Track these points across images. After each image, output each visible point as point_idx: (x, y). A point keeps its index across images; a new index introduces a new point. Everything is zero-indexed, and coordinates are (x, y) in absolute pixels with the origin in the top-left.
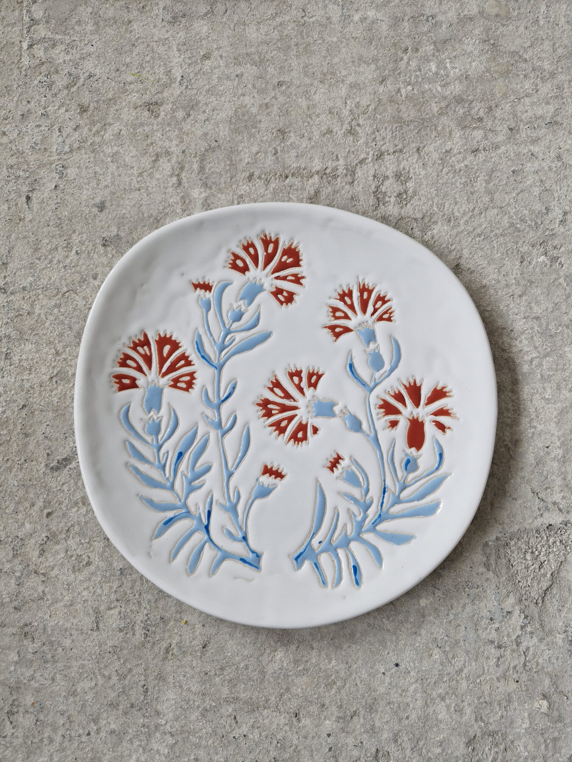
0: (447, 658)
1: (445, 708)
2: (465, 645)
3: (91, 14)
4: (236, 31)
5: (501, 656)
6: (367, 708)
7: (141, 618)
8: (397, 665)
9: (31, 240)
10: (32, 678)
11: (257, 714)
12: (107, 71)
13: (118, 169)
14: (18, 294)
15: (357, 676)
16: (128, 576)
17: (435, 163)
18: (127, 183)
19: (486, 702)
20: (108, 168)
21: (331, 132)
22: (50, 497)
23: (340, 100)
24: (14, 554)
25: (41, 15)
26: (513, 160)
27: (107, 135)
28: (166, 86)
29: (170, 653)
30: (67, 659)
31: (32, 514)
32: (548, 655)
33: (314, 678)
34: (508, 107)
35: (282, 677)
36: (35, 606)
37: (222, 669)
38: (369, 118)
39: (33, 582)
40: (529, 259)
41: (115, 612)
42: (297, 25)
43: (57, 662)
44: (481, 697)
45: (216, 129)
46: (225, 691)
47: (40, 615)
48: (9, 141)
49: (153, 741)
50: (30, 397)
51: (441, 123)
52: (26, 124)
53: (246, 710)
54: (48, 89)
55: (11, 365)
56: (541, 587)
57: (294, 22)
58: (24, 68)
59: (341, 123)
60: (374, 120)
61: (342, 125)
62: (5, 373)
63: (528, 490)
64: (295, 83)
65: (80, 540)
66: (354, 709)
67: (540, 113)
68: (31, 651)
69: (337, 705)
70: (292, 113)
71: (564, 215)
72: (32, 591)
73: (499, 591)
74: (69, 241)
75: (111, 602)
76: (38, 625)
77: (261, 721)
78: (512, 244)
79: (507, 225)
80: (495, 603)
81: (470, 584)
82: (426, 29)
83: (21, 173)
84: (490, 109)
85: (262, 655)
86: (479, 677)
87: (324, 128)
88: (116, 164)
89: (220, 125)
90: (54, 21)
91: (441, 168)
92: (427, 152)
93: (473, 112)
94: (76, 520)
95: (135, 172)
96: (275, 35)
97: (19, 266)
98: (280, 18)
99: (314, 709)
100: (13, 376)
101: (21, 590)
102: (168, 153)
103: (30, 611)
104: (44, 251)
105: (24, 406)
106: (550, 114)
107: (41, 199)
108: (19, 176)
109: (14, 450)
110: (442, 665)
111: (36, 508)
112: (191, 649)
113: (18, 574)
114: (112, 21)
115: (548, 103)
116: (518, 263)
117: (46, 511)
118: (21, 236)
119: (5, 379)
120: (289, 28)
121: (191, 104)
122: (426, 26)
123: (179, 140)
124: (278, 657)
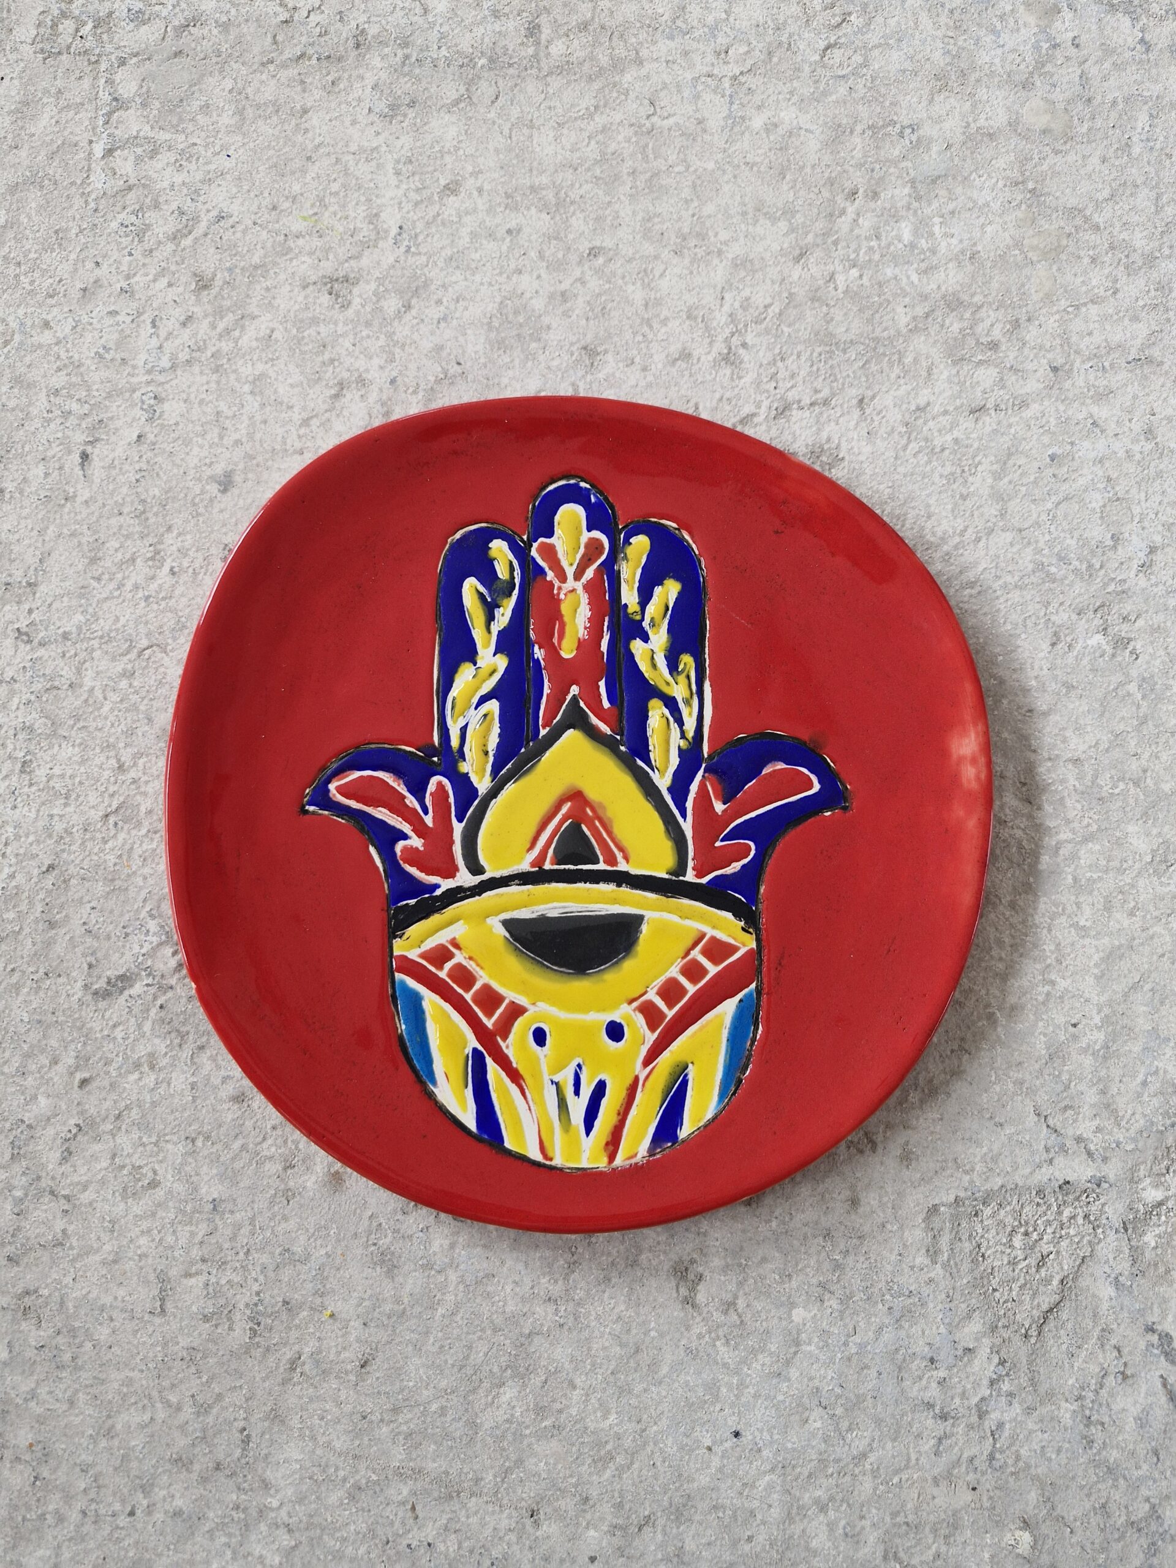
0: (837, 1429)
1: (825, 1528)
2: (875, 1406)
3: (230, 91)
4: (514, 139)
5: (946, 1436)
6: (672, 1513)
7: (247, 1299)
8: (737, 1434)
9: (84, 540)
10: (33, 1395)
11: (455, 1505)
12: (254, 208)
13: (262, 409)
14: (53, 646)
15: (657, 1449)
16: (227, 1216)
17: (893, 430)
18: (279, 439)
19: (907, 1524)
20: (243, 406)
21: (689, 355)
22: (89, 1048)
23: (712, 291)
24: (13, 1154)
25: (133, 90)
26: (1054, 433)
27: (245, 338)
28: (366, 245)
29: (298, 1370)
30: (101, 1365)
31: (52, 1079)
32: (1041, 1441)
33: (573, 1445)
34: (1052, 323)
35: (510, 1437)
36: (46, 1258)
37: (396, 1410)
38: (767, 331)
39: (46, 1211)
40: (1069, 639)
41: (197, 1282)
42: (636, 133)
43: (81, 1368)
44: (899, 1512)
45: (461, 339)
46: (398, 1455)
47: (55, 1276)
48: (54, 341)
49: (253, 1537)
50: (63, 851)
51: (911, 348)
52: (89, 307)
53: (436, 1494)
54: (136, 239)
55: (31, 785)
56: (1039, 1305)
57: (632, 125)
58: (93, 196)
59: (708, 340)
60: (777, 337)
61: (711, 343)
62: (19, 799)
63: (1027, 1109)
64: (623, 252)
65: (140, 1138)
66: (647, 1513)
67: (1117, 337)
68: (34, 1343)
69: (613, 1501)
70: (613, 314)
71: (1150, 553)
72: (42, 1229)
73: (952, 1305)
74: (159, 547)
75: (192, 1263)
76: (50, 1295)
77: (463, 1519)
78: (1038, 606)
79: (1031, 566)
80: (942, 1330)
81: (896, 1287)
82: (896, 153)
83: (75, 406)
84: (1016, 324)
85: (474, 1391)
86: (897, 1472)
87: (674, 349)
88: (258, 398)
89: (469, 332)
90: (157, 104)
91: (904, 441)
92: (879, 408)
93: (980, 329)
94: (134, 1097)
95: (296, 416)
96: (591, 151)
97: (58, 591)
98: (604, 116)
99: (568, 1504)
100: (34, 806)
101: (23, 1224)
102: (362, 382)
103: (37, 1265)
104: (108, 564)
105: (51, 868)
106: (1139, 341)
107: (108, 461)
108: (70, 413)
109: (26, 953)
110: (825, 1441)
111: (60, 1068)
112: (337, 1368)
113: (19, 1193)
114: (271, 109)
115: (1135, 319)
116: (1045, 646)
117: (79, 1076)
118: (65, 531)
119: (17, 811)
120: (620, 138)
121: (414, 286)
122: (899, 147)
123: (385, 356)
124: (504, 1399)
